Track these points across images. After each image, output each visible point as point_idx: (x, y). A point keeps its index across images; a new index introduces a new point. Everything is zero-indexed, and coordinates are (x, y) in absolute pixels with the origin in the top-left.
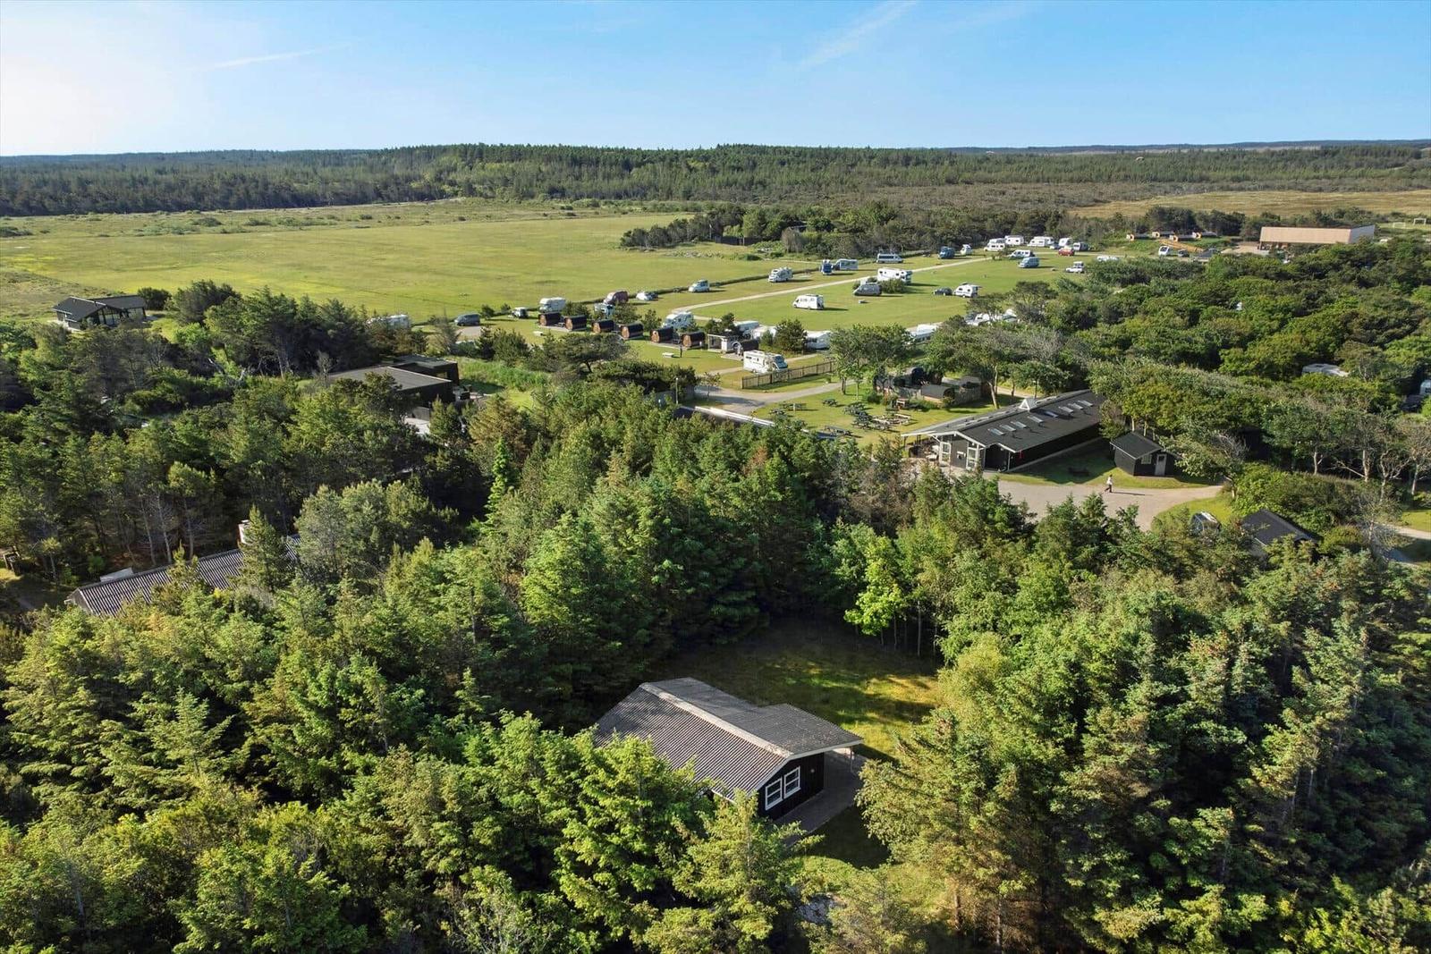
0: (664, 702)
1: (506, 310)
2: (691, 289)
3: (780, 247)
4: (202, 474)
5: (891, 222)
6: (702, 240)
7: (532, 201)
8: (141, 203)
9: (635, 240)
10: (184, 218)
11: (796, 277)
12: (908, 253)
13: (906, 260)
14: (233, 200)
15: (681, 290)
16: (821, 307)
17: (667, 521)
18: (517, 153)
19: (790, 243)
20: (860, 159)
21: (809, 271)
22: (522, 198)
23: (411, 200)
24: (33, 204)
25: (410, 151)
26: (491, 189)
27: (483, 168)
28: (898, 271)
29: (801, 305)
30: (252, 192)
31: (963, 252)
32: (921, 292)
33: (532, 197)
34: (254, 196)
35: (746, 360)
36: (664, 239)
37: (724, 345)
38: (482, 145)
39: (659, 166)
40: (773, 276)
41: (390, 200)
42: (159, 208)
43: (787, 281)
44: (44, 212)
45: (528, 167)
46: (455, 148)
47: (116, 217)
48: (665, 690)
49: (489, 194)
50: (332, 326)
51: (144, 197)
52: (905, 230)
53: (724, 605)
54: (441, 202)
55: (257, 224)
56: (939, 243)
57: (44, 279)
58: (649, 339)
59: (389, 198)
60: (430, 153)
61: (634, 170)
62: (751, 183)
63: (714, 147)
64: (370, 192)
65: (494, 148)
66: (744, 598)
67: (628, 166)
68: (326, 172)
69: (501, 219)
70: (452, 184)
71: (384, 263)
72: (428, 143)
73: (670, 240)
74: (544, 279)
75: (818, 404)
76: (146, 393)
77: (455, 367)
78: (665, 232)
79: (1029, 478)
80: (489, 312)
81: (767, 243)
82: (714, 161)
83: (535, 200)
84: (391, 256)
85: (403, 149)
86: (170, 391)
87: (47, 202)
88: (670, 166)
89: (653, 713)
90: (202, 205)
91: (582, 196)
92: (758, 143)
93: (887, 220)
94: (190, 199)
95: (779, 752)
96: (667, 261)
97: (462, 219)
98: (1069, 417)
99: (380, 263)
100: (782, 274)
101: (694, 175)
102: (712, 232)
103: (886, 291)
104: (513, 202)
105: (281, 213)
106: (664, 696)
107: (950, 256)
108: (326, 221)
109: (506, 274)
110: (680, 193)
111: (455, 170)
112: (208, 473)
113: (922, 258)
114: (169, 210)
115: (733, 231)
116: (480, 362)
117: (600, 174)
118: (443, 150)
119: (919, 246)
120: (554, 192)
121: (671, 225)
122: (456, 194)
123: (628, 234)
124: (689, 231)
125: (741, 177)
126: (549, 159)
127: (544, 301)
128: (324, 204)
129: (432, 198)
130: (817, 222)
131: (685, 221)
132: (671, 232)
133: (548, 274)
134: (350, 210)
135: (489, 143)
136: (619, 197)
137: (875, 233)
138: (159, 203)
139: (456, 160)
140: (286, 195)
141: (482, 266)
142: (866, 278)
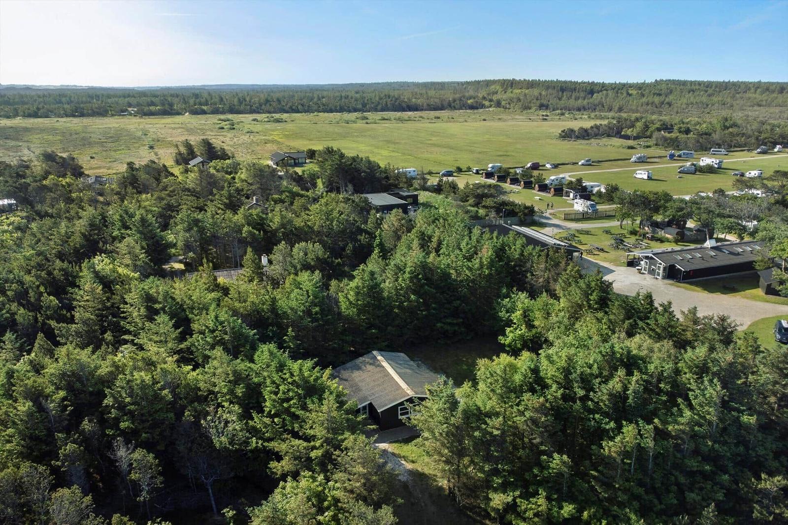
0: (378, 360)
1: (469, 169)
2: (580, 163)
3: (651, 142)
4: (257, 233)
5: (731, 130)
6: (609, 136)
7: (529, 111)
8: (338, 108)
9: (568, 135)
10: (353, 116)
11: (649, 160)
12: (736, 149)
13: (732, 153)
14: (379, 107)
15: (574, 164)
16: (649, 178)
17: (420, 276)
18: (532, 84)
19: (657, 140)
20: (749, 89)
21: (660, 157)
22: (524, 109)
23: (466, 109)
24: (294, 107)
25: (478, 82)
26: (509, 104)
27: (512, 92)
28: (714, 160)
29: (639, 176)
30: (388, 103)
31: (776, 150)
32: (725, 173)
33: (530, 108)
34: (389, 105)
35: (575, 205)
36: (585, 134)
37: (571, 195)
38: (513, 79)
39: (610, 92)
40: (633, 159)
41: (455, 108)
42: (345, 110)
43: (643, 162)
44: (298, 111)
45: (536, 92)
46: (499, 81)
47: (326, 114)
48: (382, 355)
49: (508, 106)
50: (365, 172)
51: (340, 105)
52: (738, 135)
53: (444, 323)
54: (481, 110)
55: (384, 119)
56: (760, 142)
57: (278, 143)
58: (533, 188)
59: (455, 107)
60: (488, 83)
61: (595, 95)
62: (662, 103)
63: (653, 81)
64: (445, 104)
65: (520, 82)
66: (455, 321)
67: (592, 92)
68: (432, 93)
69: (505, 121)
70: (491, 101)
71: (430, 142)
72: (488, 78)
73: (588, 135)
74: (505, 153)
75: (600, 232)
76: (277, 196)
77: (417, 196)
78: (586, 131)
79: (693, 287)
80: (459, 170)
81: (646, 139)
82: (644, 90)
83: (531, 111)
84: (434, 139)
85: (475, 81)
86: (287, 196)
87: (300, 107)
88: (617, 93)
89: (371, 364)
90: (365, 109)
91: (558, 109)
92: (682, 79)
93: (728, 128)
94: (360, 106)
95: (408, 392)
96: (580, 147)
97: (484, 120)
98: (738, 254)
99: (427, 142)
100: (639, 158)
101: (628, 98)
102: (616, 132)
103: (700, 171)
104: (519, 111)
105: (399, 114)
106: (379, 358)
107: (764, 152)
108: (417, 119)
109: (485, 150)
110: (616, 108)
111: (497, 93)
112: (260, 232)
113: (745, 152)
114: (350, 111)
115: (629, 132)
116: (434, 195)
117: (573, 97)
118: (494, 82)
119: (745, 145)
120: (542, 106)
121: (592, 127)
122: (491, 106)
123: (563, 131)
124: (601, 130)
125: (657, 100)
126: (548, 88)
127: (490, 165)
128: (422, 110)
129: (477, 108)
130: (680, 128)
131: (601, 125)
132: (590, 131)
133: (507, 152)
134: (433, 114)
135: (517, 78)
136: (579, 110)
137: (716, 137)
138: (346, 108)
139: (498, 87)
140: (404, 105)
141: (475, 145)
142: (690, 163)
